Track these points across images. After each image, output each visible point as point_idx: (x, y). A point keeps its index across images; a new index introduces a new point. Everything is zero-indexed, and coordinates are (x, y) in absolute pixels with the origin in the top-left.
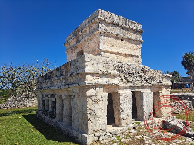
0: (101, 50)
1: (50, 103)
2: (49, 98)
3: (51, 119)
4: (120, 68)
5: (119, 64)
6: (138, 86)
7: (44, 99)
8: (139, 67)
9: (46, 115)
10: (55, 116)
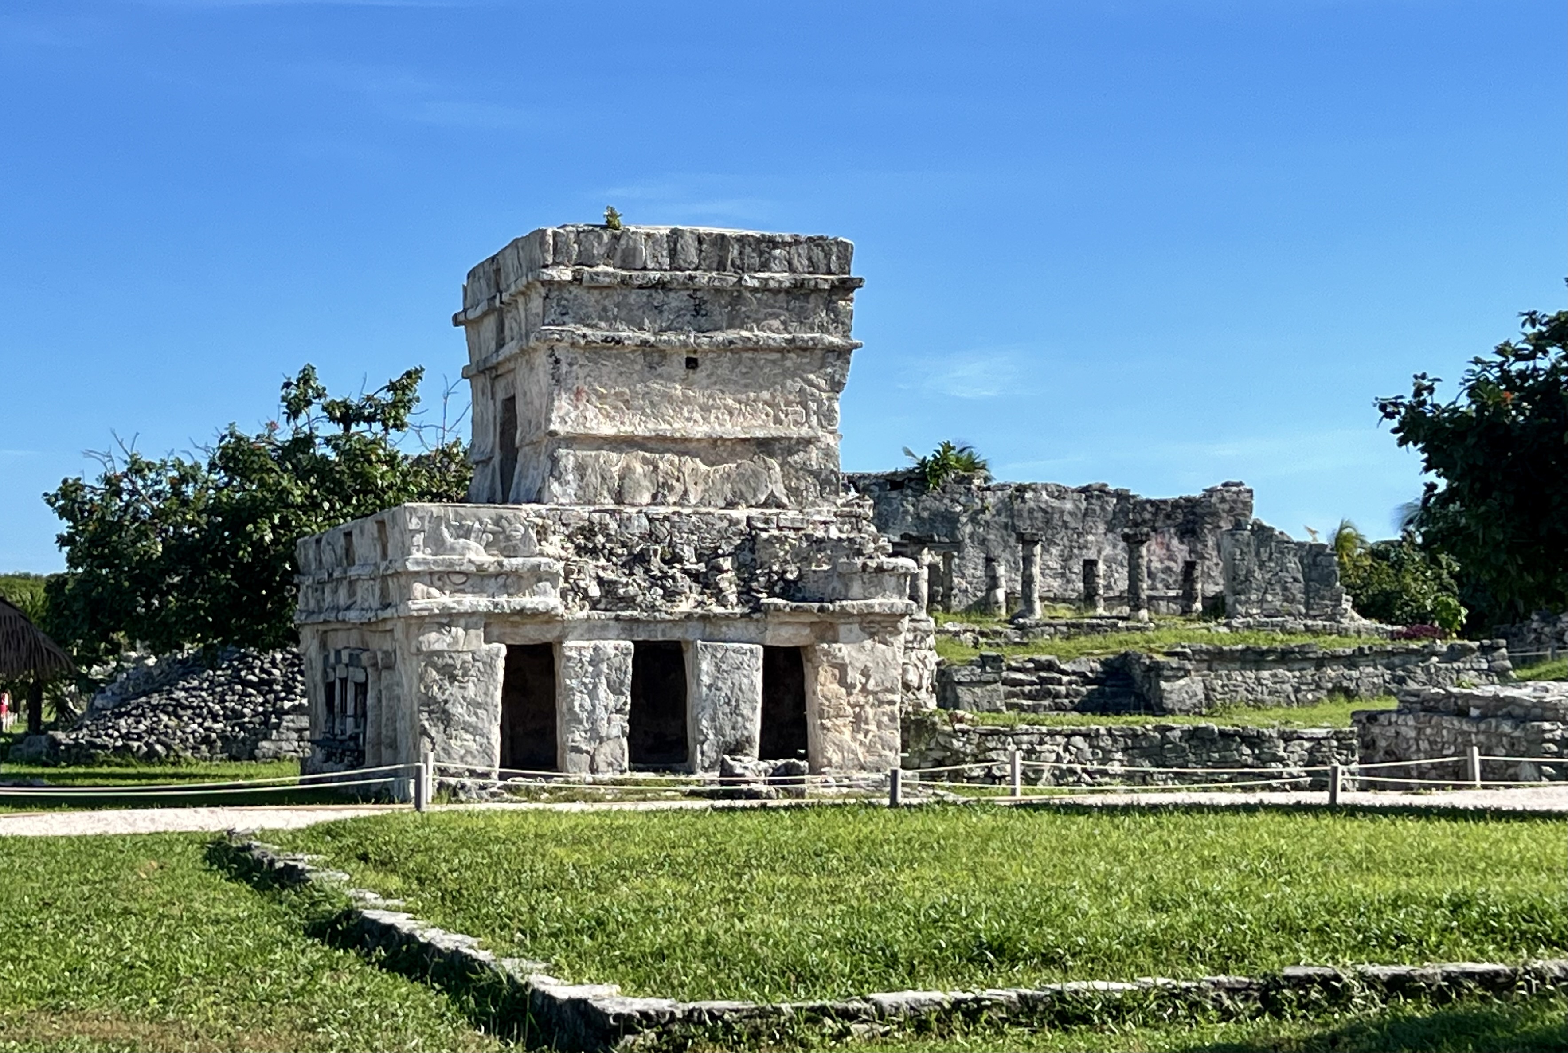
0: (553, 434)
1: (351, 695)
2: (346, 667)
4: (600, 539)
5: (596, 517)
6: (668, 617)
7: (330, 677)
8: (725, 524)
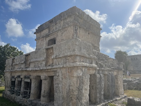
1: (23, 83)
2: (22, 79)
3: (24, 99)
7: (13, 80)
9: (17, 95)
10: (30, 96)
